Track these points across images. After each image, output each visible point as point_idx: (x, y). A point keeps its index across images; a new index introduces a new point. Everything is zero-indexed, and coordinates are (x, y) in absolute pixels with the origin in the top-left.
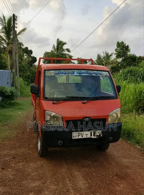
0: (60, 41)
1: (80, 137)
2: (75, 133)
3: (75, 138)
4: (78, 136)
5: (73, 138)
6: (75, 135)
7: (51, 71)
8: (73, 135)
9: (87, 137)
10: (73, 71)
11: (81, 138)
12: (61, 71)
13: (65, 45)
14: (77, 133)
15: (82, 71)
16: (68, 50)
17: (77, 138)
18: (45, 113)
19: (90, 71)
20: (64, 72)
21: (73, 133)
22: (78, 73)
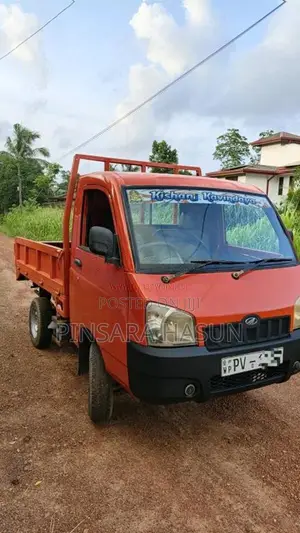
0: (24, 130)
1: (239, 370)
2: (227, 360)
3: (227, 374)
4: (235, 366)
5: (223, 375)
6: (228, 365)
7: (139, 191)
8: (223, 366)
9: (255, 368)
10: (194, 192)
11: (242, 371)
12: (166, 191)
13: (37, 139)
14: (232, 359)
15: (213, 193)
16: (45, 152)
17: (232, 372)
18: (148, 311)
19: (231, 194)
20: (172, 194)
21: (223, 360)
22: (207, 199)
